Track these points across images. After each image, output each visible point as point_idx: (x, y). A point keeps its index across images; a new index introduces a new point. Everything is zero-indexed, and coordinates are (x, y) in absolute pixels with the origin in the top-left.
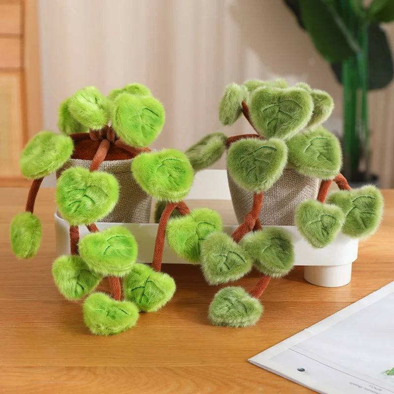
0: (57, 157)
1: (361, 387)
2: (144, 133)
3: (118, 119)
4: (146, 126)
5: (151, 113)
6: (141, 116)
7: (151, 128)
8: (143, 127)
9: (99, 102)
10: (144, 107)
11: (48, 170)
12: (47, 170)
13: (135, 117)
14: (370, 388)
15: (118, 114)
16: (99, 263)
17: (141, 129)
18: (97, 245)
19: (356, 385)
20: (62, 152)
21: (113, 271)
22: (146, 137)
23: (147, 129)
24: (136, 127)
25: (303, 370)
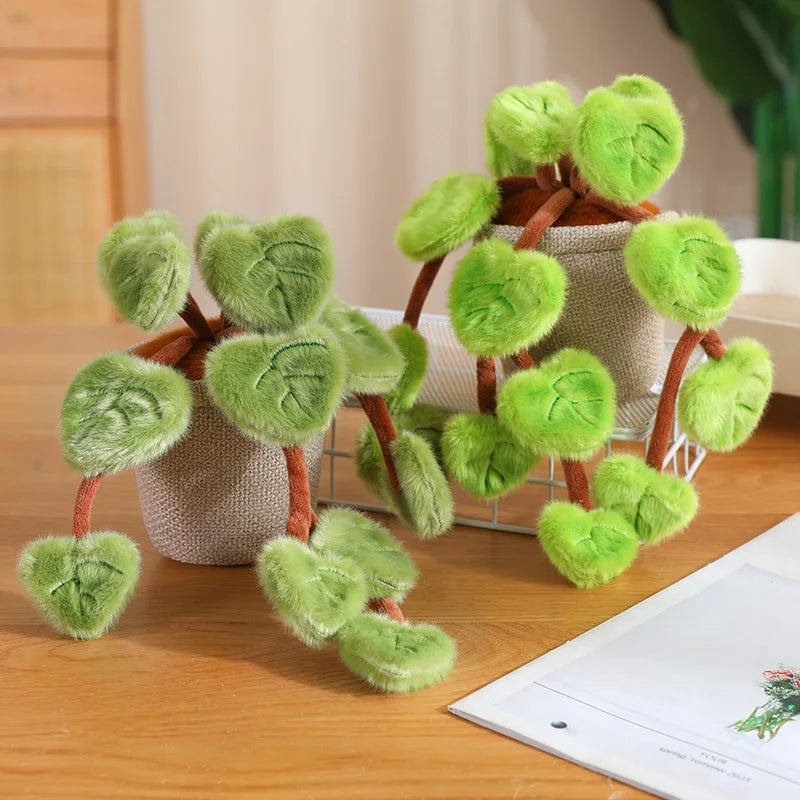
0: (462, 216)
1: (685, 757)
2: (634, 173)
3: (585, 142)
4: (641, 161)
5: (655, 134)
6: (632, 139)
7: (653, 166)
8: (634, 163)
9: (551, 111)
10: (640, 122)
11: (445, 240)
12: (441, 239)
13: (620, 141)
14: (702, 759)
15: (584, 134)
16: (541, 437)
17: (629, 165)
18: (534, 399)
19: (675, 753)
20: (473, 206)
21: (569, 450)
22: (636, 181)
23: (642, 166)
24: (621, 160)
25: (563, 726)
